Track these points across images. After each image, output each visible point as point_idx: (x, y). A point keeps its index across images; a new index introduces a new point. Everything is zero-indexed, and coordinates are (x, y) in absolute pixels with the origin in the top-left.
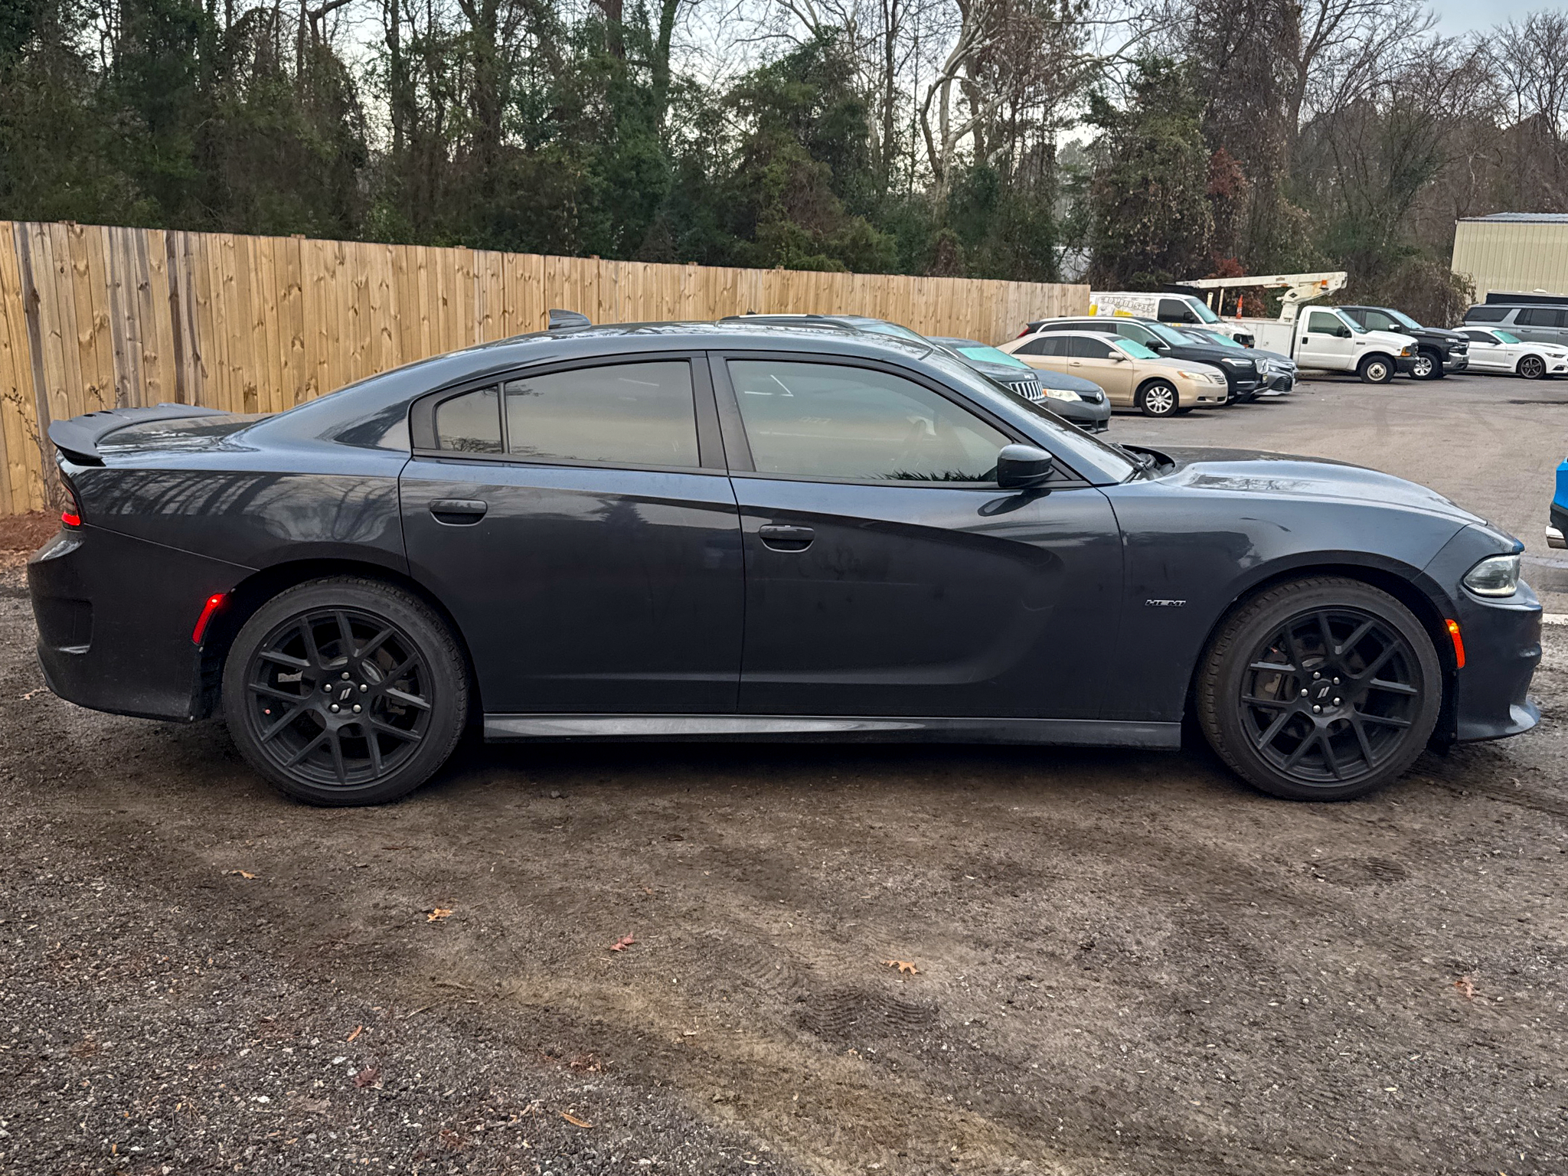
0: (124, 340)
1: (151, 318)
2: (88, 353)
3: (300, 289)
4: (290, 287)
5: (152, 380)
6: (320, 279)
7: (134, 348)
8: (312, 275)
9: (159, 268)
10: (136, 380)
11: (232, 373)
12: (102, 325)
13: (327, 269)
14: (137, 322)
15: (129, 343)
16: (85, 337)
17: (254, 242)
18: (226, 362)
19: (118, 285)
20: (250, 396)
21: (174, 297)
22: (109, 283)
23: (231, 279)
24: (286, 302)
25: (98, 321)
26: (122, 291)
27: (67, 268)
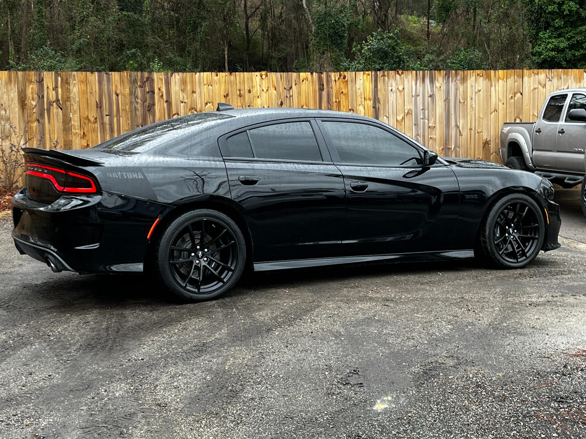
0: (419, 118)
1: (434, 109)
2: (401, 125)
3: (521, 94)
4: (515, 94)
5: (432, 136)
6: (535, 89)
7: (424, 123)
8: (530, 87)
9: (440, 87)
10: (424, 136)
11: (477, 134)
12: (408, 113)
13: (540, 83)
14: (427, 111)
15: (422, 120)
16: (400, 118)
17: (495, 72)
18: (473, 129)
19: (418, 96)
20: (487, 145)
21: (447, 100)
22: (413, 95)
23: (480, 91)
24: (513, 100)
25: (406, 111)
26: (420, 99)
27: (394, 89)
